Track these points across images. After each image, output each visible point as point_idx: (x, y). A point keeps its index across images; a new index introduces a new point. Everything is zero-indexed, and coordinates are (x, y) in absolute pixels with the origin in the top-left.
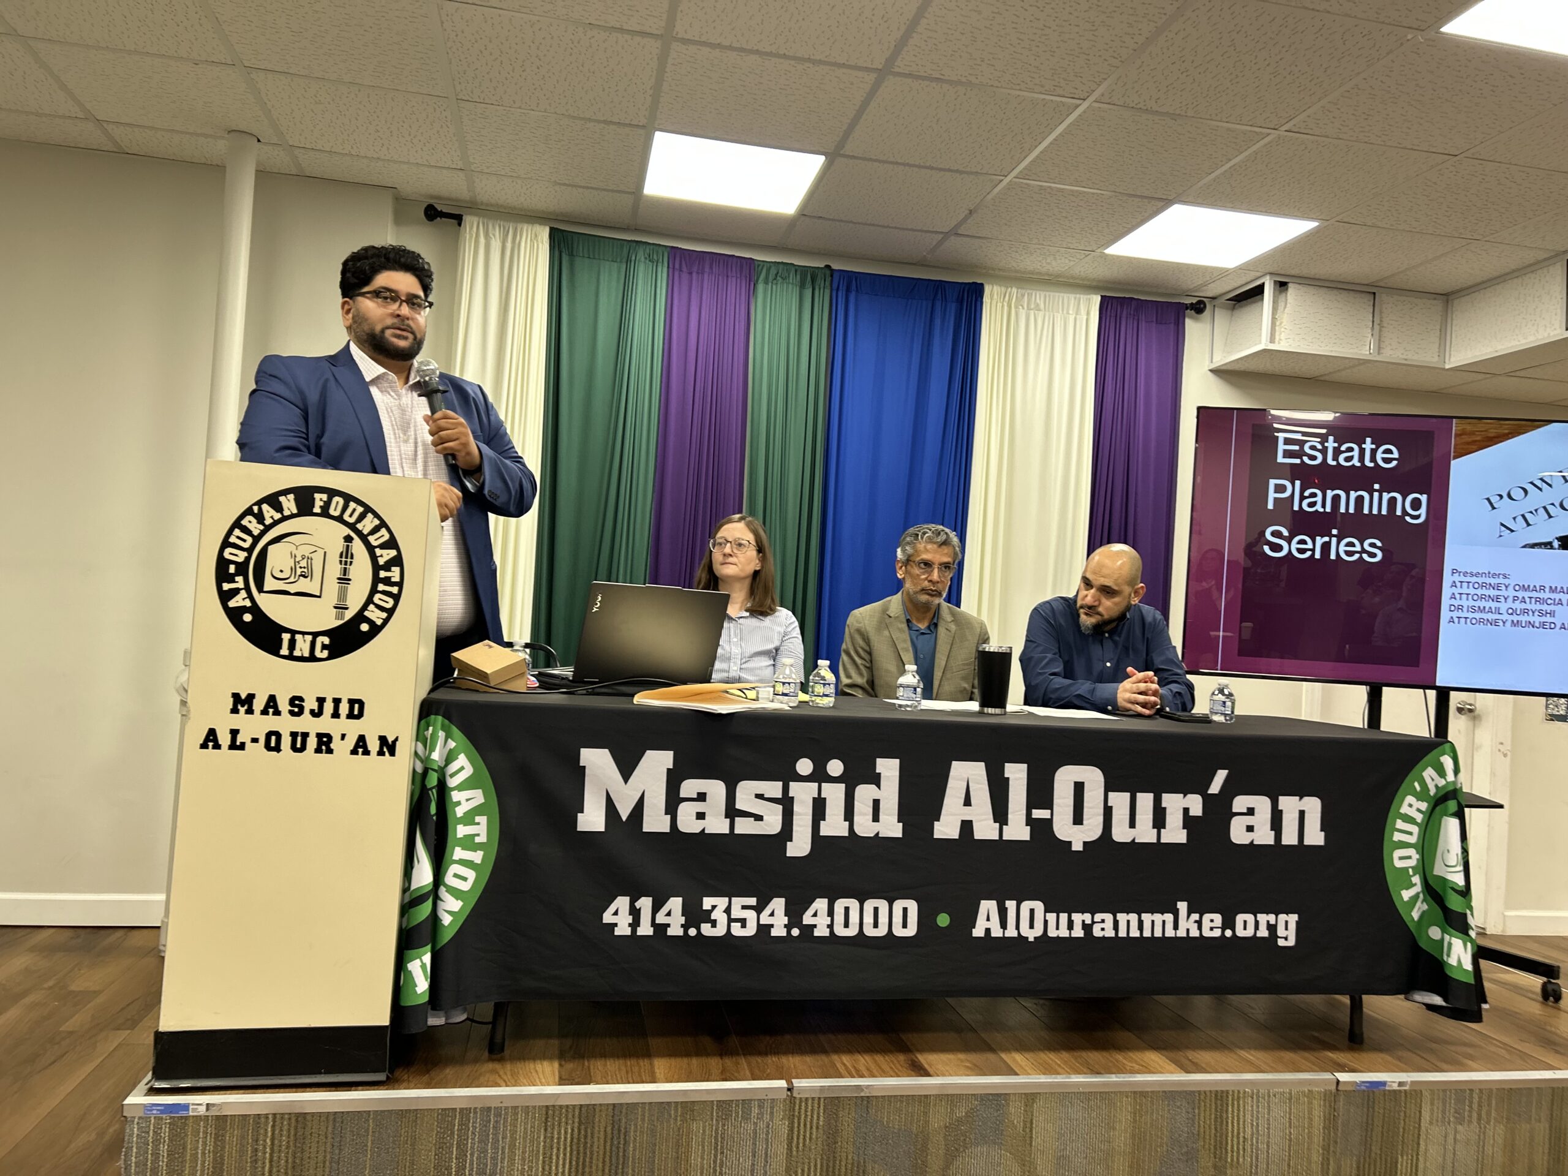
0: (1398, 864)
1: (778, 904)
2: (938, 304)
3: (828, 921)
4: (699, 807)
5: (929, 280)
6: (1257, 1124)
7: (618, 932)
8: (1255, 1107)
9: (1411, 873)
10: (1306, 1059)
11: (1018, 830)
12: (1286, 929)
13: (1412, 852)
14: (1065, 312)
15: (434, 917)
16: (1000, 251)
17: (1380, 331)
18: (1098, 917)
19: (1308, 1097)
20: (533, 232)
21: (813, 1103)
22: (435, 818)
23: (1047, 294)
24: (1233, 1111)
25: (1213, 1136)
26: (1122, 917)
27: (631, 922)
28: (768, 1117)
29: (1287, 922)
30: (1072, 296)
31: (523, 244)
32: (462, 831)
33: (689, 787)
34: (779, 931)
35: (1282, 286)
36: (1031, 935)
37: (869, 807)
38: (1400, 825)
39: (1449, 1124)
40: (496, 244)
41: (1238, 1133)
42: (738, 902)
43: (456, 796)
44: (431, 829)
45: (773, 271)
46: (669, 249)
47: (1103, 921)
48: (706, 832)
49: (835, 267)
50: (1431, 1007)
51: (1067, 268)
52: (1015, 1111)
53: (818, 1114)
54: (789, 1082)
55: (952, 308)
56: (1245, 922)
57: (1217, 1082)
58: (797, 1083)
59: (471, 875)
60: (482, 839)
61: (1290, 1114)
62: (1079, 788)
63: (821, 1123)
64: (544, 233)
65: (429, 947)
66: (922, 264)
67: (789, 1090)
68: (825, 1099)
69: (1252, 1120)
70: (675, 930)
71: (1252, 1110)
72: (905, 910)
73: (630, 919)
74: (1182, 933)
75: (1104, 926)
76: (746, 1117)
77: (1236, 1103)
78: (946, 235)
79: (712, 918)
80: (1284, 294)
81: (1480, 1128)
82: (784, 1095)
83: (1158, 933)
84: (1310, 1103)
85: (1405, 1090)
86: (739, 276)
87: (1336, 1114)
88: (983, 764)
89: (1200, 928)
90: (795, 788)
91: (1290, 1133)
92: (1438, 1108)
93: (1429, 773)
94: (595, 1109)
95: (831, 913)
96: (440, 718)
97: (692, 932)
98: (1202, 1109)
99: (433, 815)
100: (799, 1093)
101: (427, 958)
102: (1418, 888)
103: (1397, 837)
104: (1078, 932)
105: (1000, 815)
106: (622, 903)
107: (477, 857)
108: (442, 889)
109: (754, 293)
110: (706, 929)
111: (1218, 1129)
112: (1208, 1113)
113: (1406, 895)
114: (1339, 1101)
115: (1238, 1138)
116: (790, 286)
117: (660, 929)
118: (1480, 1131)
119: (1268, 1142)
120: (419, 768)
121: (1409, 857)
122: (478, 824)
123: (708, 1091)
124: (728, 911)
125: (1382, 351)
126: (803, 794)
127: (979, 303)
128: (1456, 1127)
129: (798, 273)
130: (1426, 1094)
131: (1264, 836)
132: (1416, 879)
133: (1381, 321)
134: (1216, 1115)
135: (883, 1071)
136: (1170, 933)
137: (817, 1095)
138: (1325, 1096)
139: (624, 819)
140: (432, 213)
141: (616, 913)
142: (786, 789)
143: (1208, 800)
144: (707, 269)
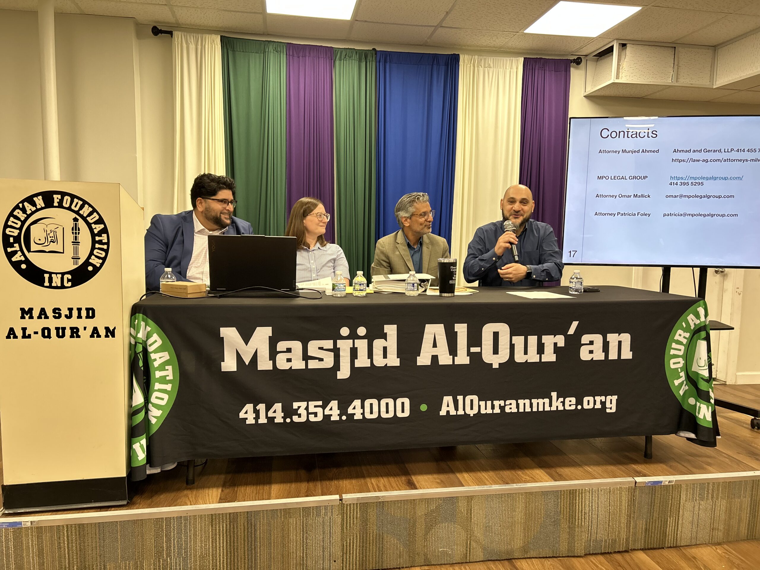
0: (673, 366)
1: (334, 404)
2: (435, 67)
3: (362, 411)
4: (288, 356)
5: (429, 54)
6: (592, 505)
7: (248, 422)
8: (591, 497)
9: (680, 371)
10: (620, 469)
11: (463, 359)
12: (611, 403)
13: (680, 360)
14: (504, 68)
15: (147, 419)
16: (466, 35)
17: (678, 68)
18: (508, 402)
19: (619, 490)
20: (212, 39)
21: (354, 506)
22: (142, 368)
23: (495, 58)
24: (579, 500)
25: (568, 512)
26: (521, 402)
27: (255, 417)
28: (330, 514)
29: (611, 400)
30: (508, 59)
31: (207, 46)
32: (158, 374)
33: (282, 346)
34: (335, 418)
35: (624, 45)
36: (472, 413)
37: (381, 351)
38: (674, 345)
39: (696, 501)
40: (192, 47)
41: (582, 511)
42: (312, 404)
43: (153, 356)
44: (141, 374)
45: (344, 54)
46: (286, 44)
47: (511, 404)
48: (293, 368)
49: (378, 49)
50: (689, 439)
51: (504, 43)
52: (462, 506)
53: (357, 511)
54: (341, 496)
55: (443, 69)
56: (588, 401)
57: (570, 485)
58: (345, 496)
59: (166, 397)
60: (170, 377)
61: (610, 500)
62: (496, 335)
63: (358, 516)
64: (217, 39)
65: (145, 435)
66: (425, 45)
67: (340, 500)
68: (360, 504)
69: (589, 504)
70: (279, 419)
71: (589, 499)
72: (403, 403)
73: (254, 415)
74: (554, 408)
75: (511, 407)
76: (318, 515)
77: (580, 495)
78: (436, 27)
79: (298, 413)
80: (624, 51)
81: (713, 502)
82: (338, 503)
83: (541, 409)
84: (620, 493)
85: (672, 485)
86: (325, 57)
87: (634, 498)
88: (442, 326)
89: (564, 405)
90: (340, 343)
91: (610, 509)
92: (690, 493)
93: (691, 318)
94: (237, 515)
95: (363, 407)
96: (141, 315)
97: (288, 420)
98: (562, 499)
99: (141, 367)
100: (346, 502)
101: (144, 442)
102: (683, 378)
103: (672, 352)
104: (497, 410)
105: (453, 351)
106: (249, 407)
107: (169, 387)
108: (150, 405)
109: (334, 66)
110: (296, 419)
111: (571, 509)
112: (565, 501)
113: (677, 382)
114: (637, 492)
115: (582, 513)
116: (353, 61)
117: (271, 420)
118: (712, 504)
119: (598, 514)
120: (133, 342)
121: (679, 363)
122: (168, 370)
123: (297, 503)
124: (307, 408)
125: (679, 80)
126: (345, 346)
127: (457, 65)
128: (700, 503)
129: (358, 54)
130: (684, 486)
131: (599, 356)
132: (682, 374)
133: (678, 63)
134: (570, 502)
135: (392, 487)
136: (547, 408)
137: (355, 502)
138: (629, 490)
139: (247, 364)
140: (156, 31)
141: (246, 413)
142: (335, 344)
143: (568, 338)
144: (307, 54)
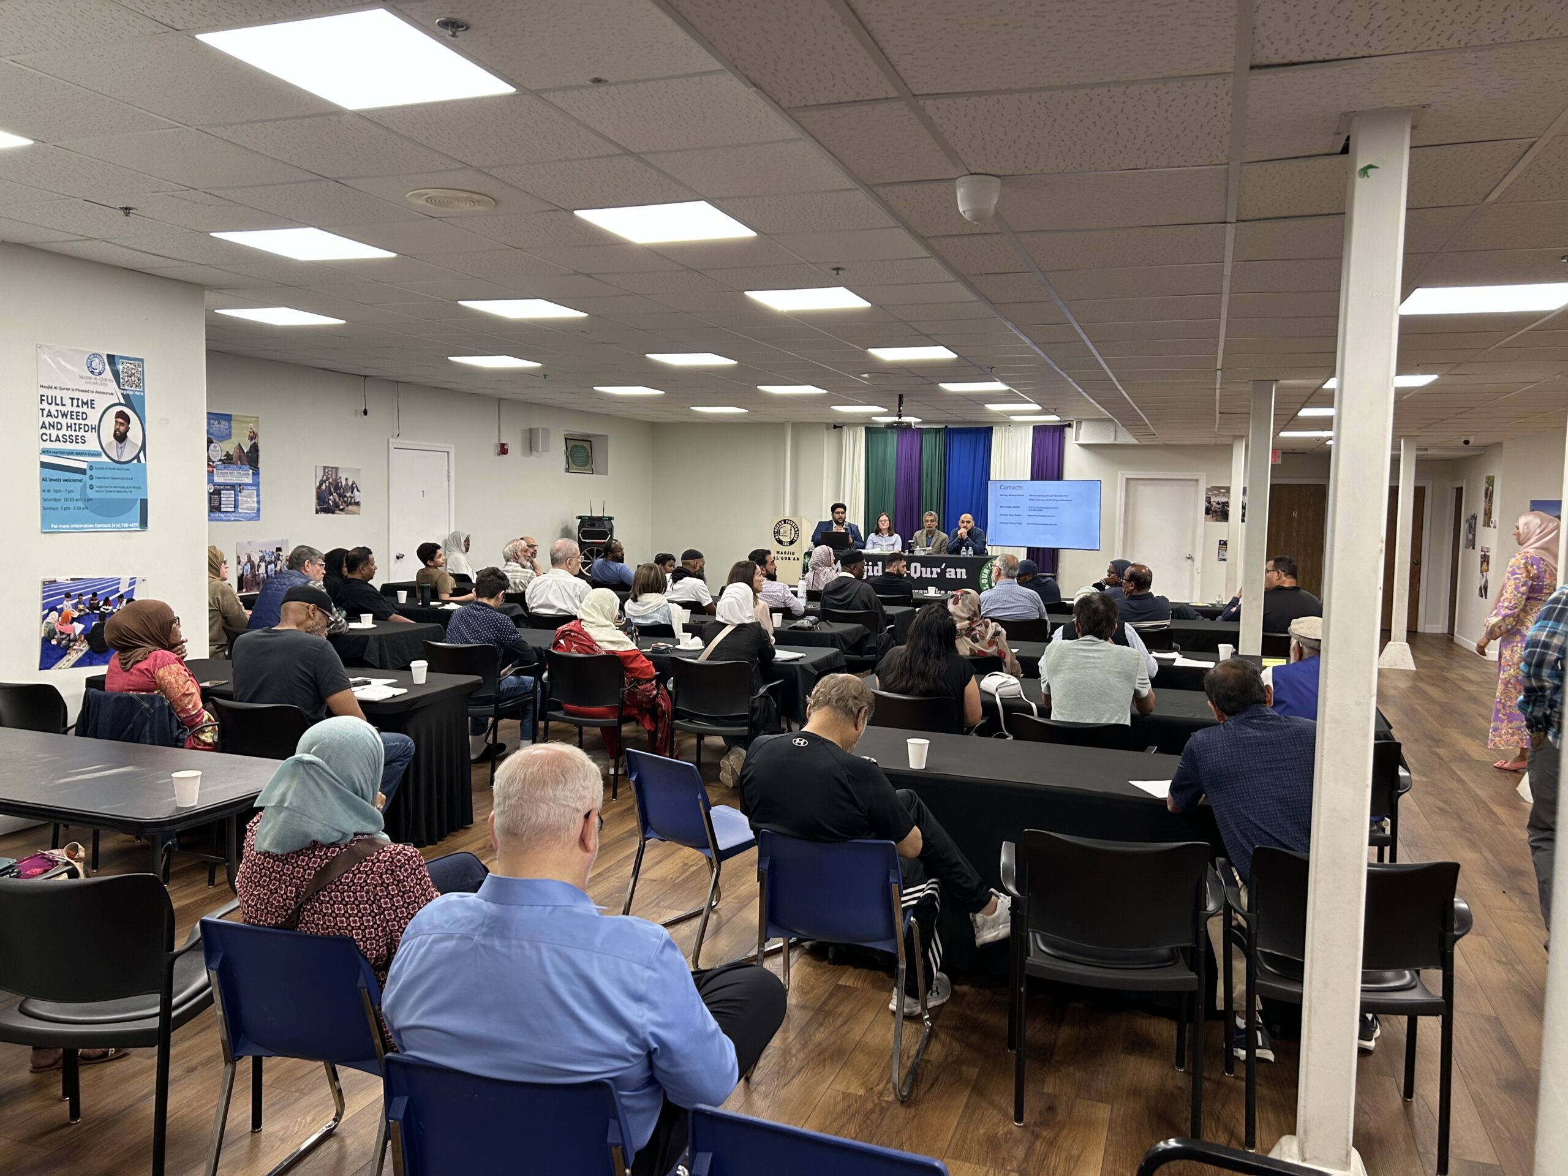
0: (983, 583)
2: (978, 434)
14: (1021, 436)
17: (1116, 433)
20: (861, 428)
30: (1023, 430)
31: (858, 433)
35: (1079, 422)
40: (851, 433)
45: (927, 431)
55: (983, 435)
64: (864, 432)
86: (917, 433)
109: (922, 438)
116: (932, 434)
121: (986, 581)
125: (1116, 440)
127: (991, 435)
129: (934, 430)
132: (987, 586)
133: (1116, 430)
140: (835, 427)
144: (908, 432)
